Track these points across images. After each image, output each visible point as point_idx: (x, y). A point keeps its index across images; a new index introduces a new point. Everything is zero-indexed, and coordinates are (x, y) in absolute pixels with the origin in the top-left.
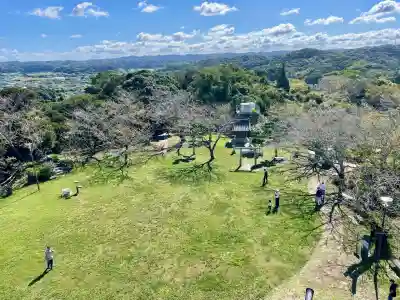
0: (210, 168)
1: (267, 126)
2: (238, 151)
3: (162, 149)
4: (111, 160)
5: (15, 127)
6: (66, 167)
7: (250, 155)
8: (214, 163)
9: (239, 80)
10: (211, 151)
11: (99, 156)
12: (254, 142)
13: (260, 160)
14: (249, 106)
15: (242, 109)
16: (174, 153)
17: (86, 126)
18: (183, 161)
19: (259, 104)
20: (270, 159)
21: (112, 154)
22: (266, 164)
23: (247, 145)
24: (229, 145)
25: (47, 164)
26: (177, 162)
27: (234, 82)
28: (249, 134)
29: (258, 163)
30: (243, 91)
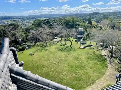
0: (71, 47)
1: (87, 35)
2: (79, 42)
3: (56, 42)
4: (41, 45)
5: (14, 35)
6: (29, 47)
7: (83, 44)
8: (72, 46)
9: (77, 21)
10: (71, 42)
11: (38, 43)
12: (84, 40)
13: (86, 45)
14: (81, 29)
15: (79, 30)
16: (59, 43)
17: (34, 35)
18: (63, 45)
19: (84, 29)
21: (41, 43)
22: (88, 46)
23: (81, 41)
24: (75, 41)
25: (24, 46)
26: (61, 45)
27: (76, 22)
28: (81, 37)
29: (86, 46)
30: (79, 25)
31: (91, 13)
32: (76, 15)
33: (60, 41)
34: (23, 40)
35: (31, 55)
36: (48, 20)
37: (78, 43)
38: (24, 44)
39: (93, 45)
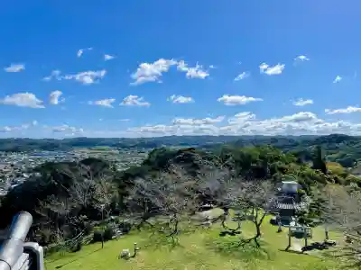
0: (258, 245)
1: (312, 206)
2: (285, 230)
3: (207, 220)
4: (163, 225)
6: (126, 229)
7: (299, 235)
8: (261, 239)
9: (277, 159)
10: (258, 226)
11: (151, 221)
12: (301, 221)
13: (310, 242)
14: (292, 184)
15: (284, 187)
16: (218, 224)
17: (143, 192)
18: (230, 234)
19: (300, 183)
20: (321, 242)
21: (163, 220)
22: (316, 246)
23: (293, 224)
24: (272, 222)
25: (110, 224)
26: (223, 234)
27: (271, 162)
28: (293, 212)
29: (309, 244)
30: (282, 170)
31: (323, 137)
32: (274, 140)
33: (222, 218)
34: (112, 205)
35: (125, 256)
36: (188, 152)
37: (280, 231)
38: (112, 220)
39: (334, 244)
